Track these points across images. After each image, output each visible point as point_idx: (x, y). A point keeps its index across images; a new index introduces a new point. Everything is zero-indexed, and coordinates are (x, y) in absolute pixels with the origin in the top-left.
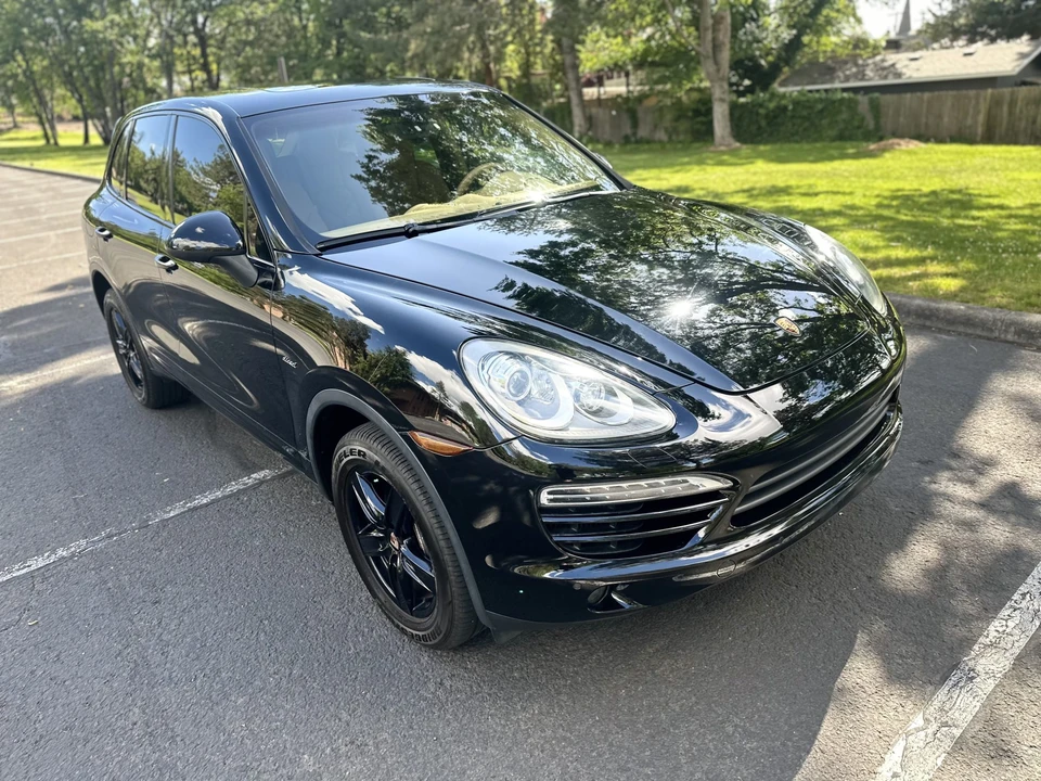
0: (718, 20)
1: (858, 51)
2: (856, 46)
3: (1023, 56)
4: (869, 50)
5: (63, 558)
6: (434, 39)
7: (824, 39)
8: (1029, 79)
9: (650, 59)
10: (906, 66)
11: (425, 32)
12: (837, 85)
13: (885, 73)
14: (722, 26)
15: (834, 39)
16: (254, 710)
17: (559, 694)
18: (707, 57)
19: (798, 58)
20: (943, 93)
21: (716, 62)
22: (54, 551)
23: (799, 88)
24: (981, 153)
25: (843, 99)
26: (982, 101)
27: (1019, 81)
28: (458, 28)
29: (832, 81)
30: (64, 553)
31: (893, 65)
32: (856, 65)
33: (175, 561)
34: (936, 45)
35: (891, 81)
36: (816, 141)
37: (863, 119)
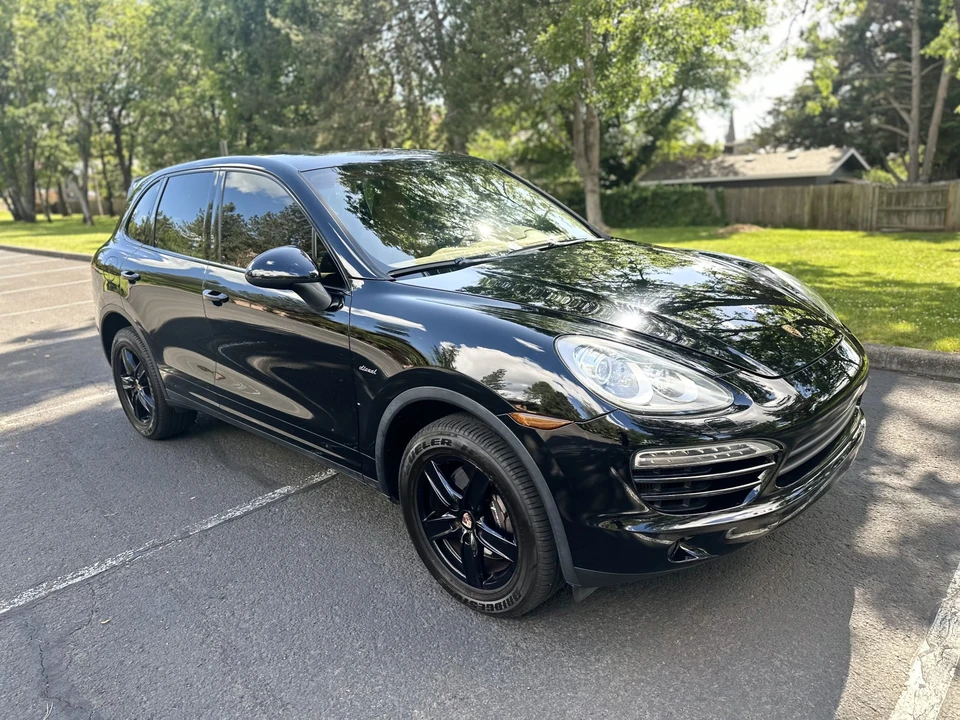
0: (588, 125)
1: (701, 154)
2: (700, 150)
3: (835, 160)
4: (711, 153)
5: (115, 566)
6: (341, 133)
7: (673, 143)
8: (840, 179)
9: (529, 157)
10: (743, 166)
11: (332, 127)
12: (688, 180)
13: (726, 171)
14: (592, 130)
15: (681, 143)
16: (353, 678)
17: (624, 647)
18: (580, 156)
19: (653, 158)
20: (776, 188)
21: (588, 160)
22: (103, 561)
23: (656, 182)
24: (810, 236)
25: (693, 192)
26: (806, 195)
27: (832, 180)
28: (362, 125)
29: (683, 177)
30: (114, 563)
31: (732, 165)
32: (702, 165)
33: (228, 563)
34: (762, 151)
35: (731, 178)
36: (673, 225)
37: (711, 208)
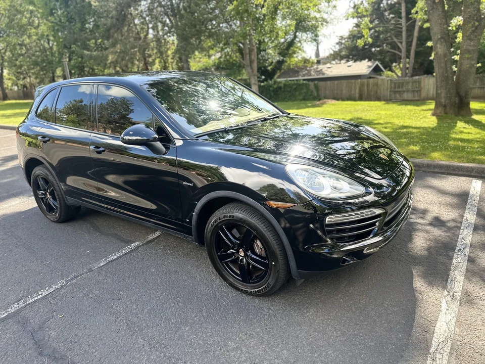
0: (251, 51)
1: (306, 64)
2: (305, 62)
3: (369, 67)
4: (310, 64)
5: (57, 289)
6: (122, 55)
7: (292, 59)
8: (372, 76)
9: (221, 66)
10: (326, 70)
11: (117, 52)
12: (300, 78)
13: (318, 73)
14: (253, 53)
15: (296, 59)
16: (196, 331)
17: (318, 305)
18: (248, 66)
19: (283, 67)
20: (342, 81)
21: (252, 68)
22: (50, 287)
23: (285, 79)
24: (360, 104)
25: (303, 84)
26: (357, 84)
27: (369, 77)
28: (133, 50)
29: (298, 76)
30: (57, 287)
31: (321, 70)
32: (307, 70)
33: (117, 282)
34: (334, 62)
35: (321, 76)
36: (294, 101)
37: (312, 92)
